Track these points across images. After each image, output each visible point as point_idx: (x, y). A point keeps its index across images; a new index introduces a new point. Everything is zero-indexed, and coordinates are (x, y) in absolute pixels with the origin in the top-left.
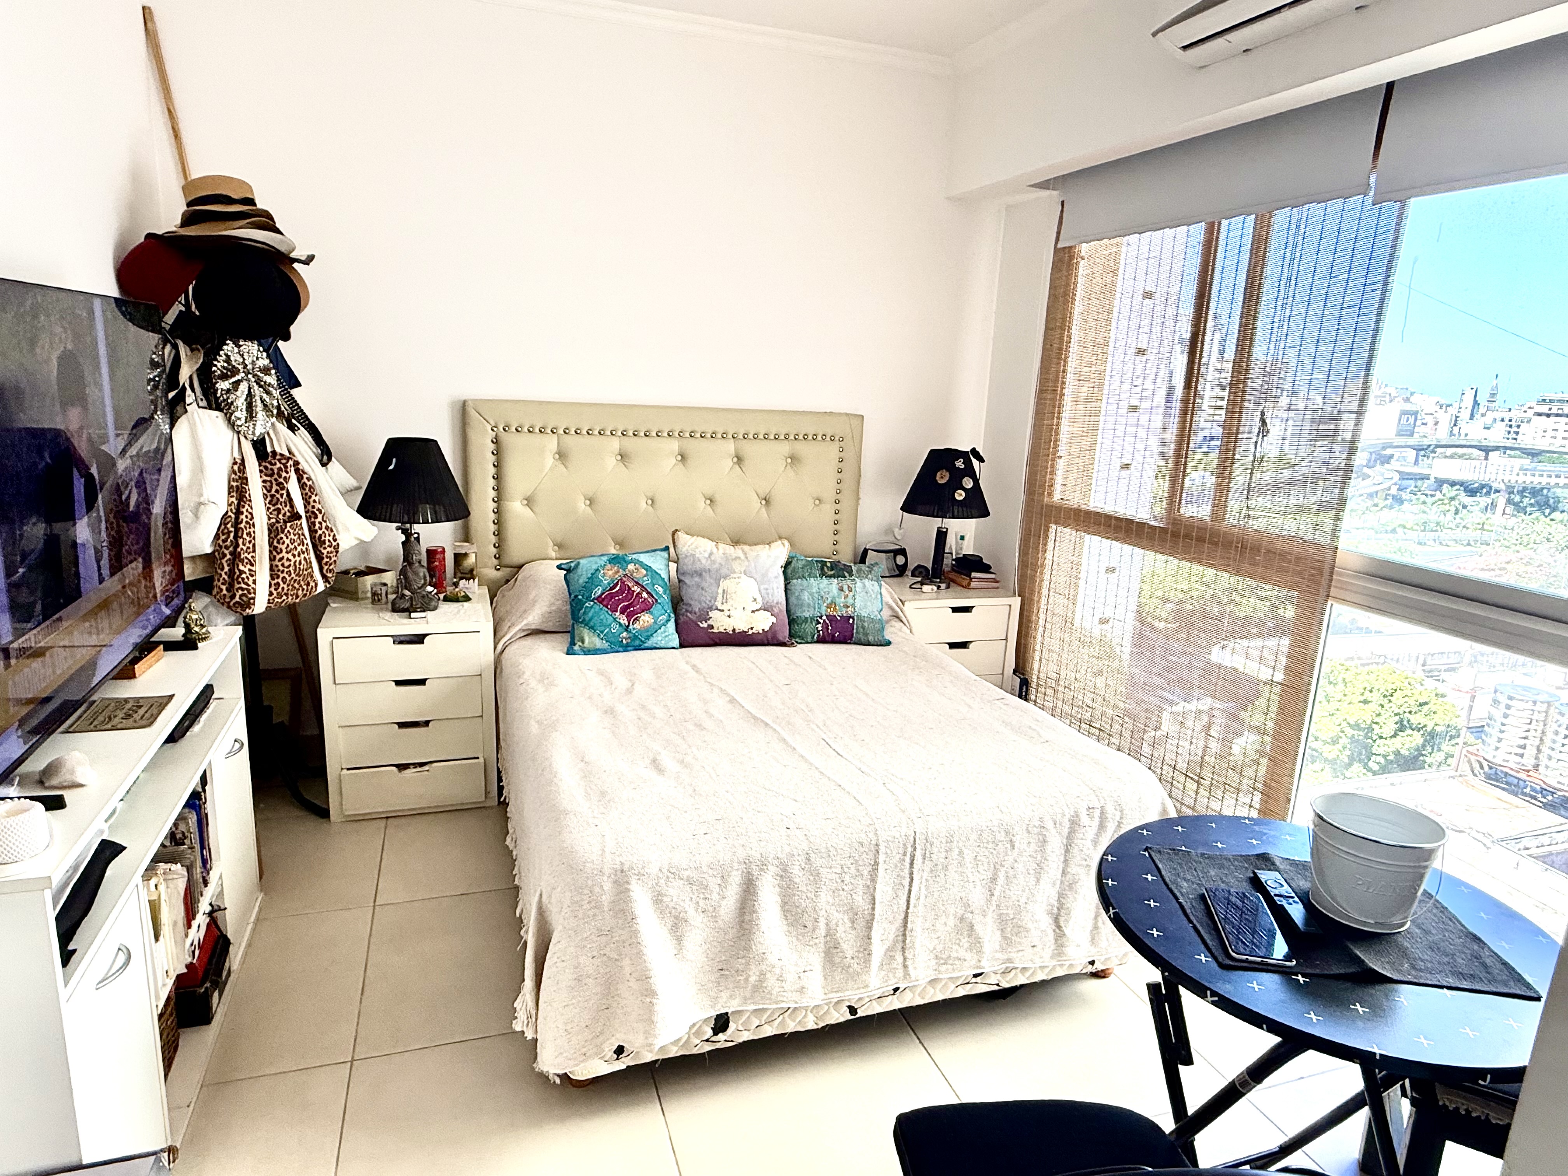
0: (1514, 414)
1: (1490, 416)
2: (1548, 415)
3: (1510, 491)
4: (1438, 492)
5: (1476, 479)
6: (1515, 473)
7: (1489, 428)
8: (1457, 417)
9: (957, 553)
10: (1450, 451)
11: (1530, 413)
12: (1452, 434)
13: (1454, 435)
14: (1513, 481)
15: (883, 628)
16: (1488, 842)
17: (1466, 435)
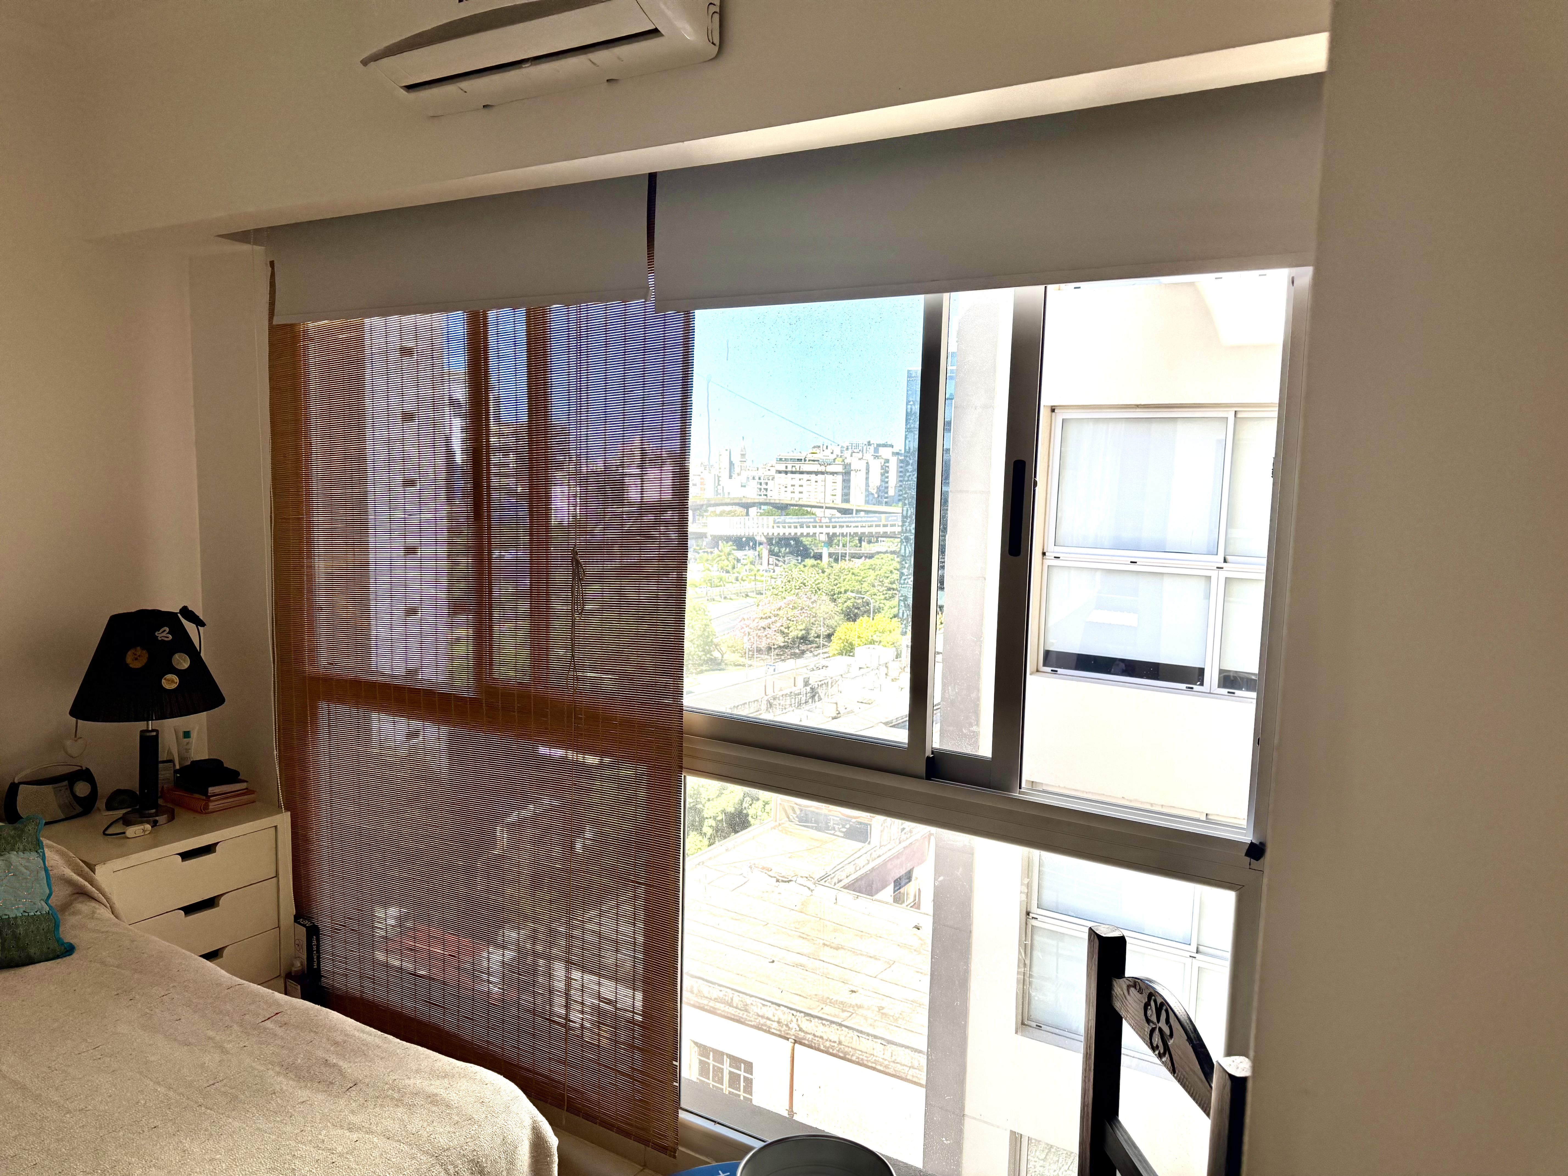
0: (761, 473)
1: (744, 474)
2: (786, 473)
3: (770, 540)
4: (716, 549)
5: (743, 534)
6: (771, 527)
7: (745, 486)
8: (719, 477)
9: (181, 759)
10: (719, 509)
11: (773, 471)
12: (717, 493)
13: (720, 494)
14: (770, 534)
15: (57, 926)
16: (810, 884)
17: (729, 493)
